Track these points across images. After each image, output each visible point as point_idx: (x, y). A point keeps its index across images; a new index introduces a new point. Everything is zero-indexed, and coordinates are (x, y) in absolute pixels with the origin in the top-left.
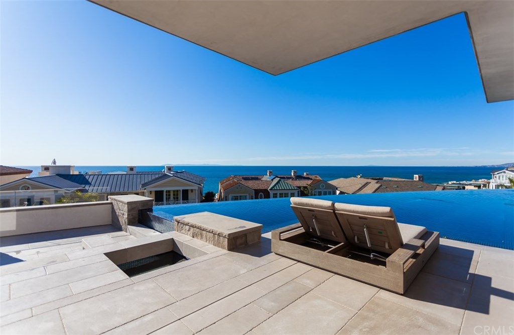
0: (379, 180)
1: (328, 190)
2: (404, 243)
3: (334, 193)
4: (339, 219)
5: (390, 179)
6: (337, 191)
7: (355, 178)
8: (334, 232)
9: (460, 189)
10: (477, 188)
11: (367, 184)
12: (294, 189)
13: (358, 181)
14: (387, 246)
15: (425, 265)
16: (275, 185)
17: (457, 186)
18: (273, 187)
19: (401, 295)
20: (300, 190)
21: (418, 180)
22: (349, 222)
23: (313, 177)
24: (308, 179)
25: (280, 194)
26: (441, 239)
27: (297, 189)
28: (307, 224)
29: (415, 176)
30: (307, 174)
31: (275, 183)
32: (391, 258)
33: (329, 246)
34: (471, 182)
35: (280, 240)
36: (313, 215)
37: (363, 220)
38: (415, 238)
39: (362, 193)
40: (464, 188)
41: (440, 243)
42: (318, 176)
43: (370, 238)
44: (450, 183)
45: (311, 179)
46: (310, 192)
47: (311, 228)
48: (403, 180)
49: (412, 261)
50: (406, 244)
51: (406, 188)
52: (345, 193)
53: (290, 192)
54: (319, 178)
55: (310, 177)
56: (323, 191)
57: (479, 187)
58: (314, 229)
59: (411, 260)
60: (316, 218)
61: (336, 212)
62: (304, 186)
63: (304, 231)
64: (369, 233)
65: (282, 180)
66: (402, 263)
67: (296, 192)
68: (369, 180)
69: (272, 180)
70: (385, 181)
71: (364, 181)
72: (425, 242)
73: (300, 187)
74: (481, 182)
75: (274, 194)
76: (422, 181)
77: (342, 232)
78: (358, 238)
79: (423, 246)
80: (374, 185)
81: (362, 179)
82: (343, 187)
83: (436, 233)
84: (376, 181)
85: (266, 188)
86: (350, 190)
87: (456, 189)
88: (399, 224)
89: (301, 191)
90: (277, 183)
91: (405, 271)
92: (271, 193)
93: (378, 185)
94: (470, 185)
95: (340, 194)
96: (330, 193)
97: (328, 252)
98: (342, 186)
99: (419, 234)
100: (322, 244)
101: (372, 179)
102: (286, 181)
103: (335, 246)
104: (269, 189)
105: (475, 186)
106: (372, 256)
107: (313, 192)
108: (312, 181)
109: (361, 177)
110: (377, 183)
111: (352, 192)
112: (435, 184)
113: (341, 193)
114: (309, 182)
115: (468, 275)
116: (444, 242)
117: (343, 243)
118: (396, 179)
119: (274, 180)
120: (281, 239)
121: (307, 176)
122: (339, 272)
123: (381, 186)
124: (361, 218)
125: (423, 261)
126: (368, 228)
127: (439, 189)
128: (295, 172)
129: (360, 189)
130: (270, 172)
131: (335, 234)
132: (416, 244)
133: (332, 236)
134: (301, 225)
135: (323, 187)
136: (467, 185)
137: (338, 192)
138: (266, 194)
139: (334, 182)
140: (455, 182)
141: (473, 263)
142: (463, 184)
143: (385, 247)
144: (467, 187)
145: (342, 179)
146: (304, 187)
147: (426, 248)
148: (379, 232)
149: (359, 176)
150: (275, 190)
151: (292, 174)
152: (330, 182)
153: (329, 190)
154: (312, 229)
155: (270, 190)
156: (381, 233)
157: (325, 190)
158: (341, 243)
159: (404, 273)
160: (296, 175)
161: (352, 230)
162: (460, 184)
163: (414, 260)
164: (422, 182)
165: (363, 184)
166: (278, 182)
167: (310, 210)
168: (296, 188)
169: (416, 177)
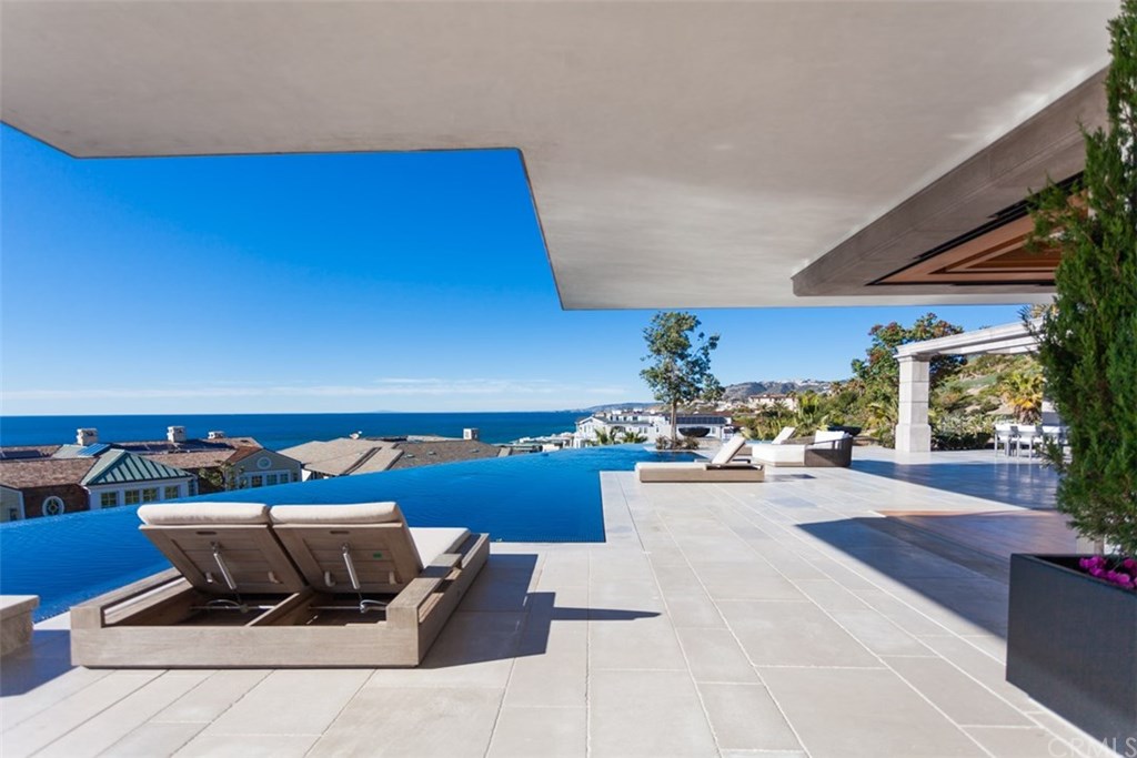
0: (399, 441)
1: (277, 472)
2: (425, 566)
3: (297, 477)
4: (284, 543)
5: (420, 438)
6: (303, 471)
7: (347, 440)
8: (274, 573)
9: (536, 451)
10: (558, 448)
11: (373, 451)
12: (178, 477)
13: (355, 446)
14: (392, 580)
15: (462, 599)
16: (109, 470)
17: (531, 445)
18: (103, 474)
19: (416, 667)
20: (196, 478)
21: (470, 438)
22: (308, 546)
23: (236, 442)
24: (222, 446)
25: (128, 493)
26: (492, 544)
27: (187, 476)
28: (196, 566)
29: (465, 430)
30: (218, 436)
31: (107, 464)
32: (396, 602)
33: (261, 607)
34: (550, 438)
35: (104, 625)
36: (213, 544)
37: (341, 535)
38: (447, 552)
39: (364, 472)
40: (541, 448)
41: (492, 552)
42: (250, 439)
43: (357, 571)
44: (521, 440)
45: (231, 448)
46: (228, 480)
47: (208, 575)
48: (445, 439)
49: (437, 596)
50: (428, 567)
51: (451, 454)
52: (324, 474)
53: (162, 486)
54: (253, 443)
55: (226, 441)
56: (264, 475)
57: (561, 445)
58: (218, 577)
59: (435, 595)
60: (221, 548)
61: (275, 526)
62: (209, 465)
63: (191, 586)
64: (355, 562)
65: (134, 455)
66: (415, 606)
67: (184, 486)
68: (378, 444)
69: (97, 456)
70: (411, 443)
71: (368, 445)
72: (463, 557)
73: (195, 471)
74: (564, 436)
75: (104, 496)
76: (478, 440)
77: (293, 571)
78: (331, 576)
79: (458, 564)
80: (388, 452)
81: (364, 441)
82: (319, 462)
83: (484, 536)
84: (393, 444)
85: (72, 479)
86: (336, 468)
87: (531, 451)
88: (414, 531)
89: (200, 479)
90: (116, 464)
91: (421, 621)
92: (95, 495)
93: (397, 453)
94: (549, 442)
95: (311, 477)
96: (285, 479)
97: (253, 625)
98: (316, 460)
99: (455, 543)
100: (244, 608)
101: (385, 440)
102: (149, 457)
103: (274, 604)
104: (83, 483)
105: (556, 445)
106: (362, 606)
107: (237, 478)
108: (234, 452)
109: (361, 437)
110: (394, 448)
111: (341, 472)
112: (496, 445)
113: (315, 475)
114: (225, 455)
115: (526, 598)
116: (498, 548)
117: (296, 595)
118: (431, 439)
119: (103, 456)
120: (107, 622)
121: (219, 441)
122: (284, 663)
123: (403, 454)
124: (334, 532)
125: (459, 593)
126: (351, 551)
127: (504, 453)
128: (177, 432)
129: (359, 463)
130: (88, 435)
131: (276, 578)
132: (445, 565)
133: (269, 582)
134: (177, 573)
135: (267, 464)
136: (545, 443)
137: (305, 475)
138: (75, 498)
139: (294, 453)
140: (528, 439)
141: (534, 575)
142: (540, 442)
143: (388, 582)
144: (545, 447)
145: (315, 443)
146: (208, 469)
147: (463, 566)
148: (376, 555)
149: (357, 436)
150: (107, 483)
151: (170, 436)
152: (285, 452)
153: (284, 472)
154: (213, 576)
155: (88, 485)
156: (379, 555)
157: (269, 473)
158: (292, 594)
159: (420, 624)
160: (183, 439)
161: (317, 561)
162: (535, 441)
163: (441, 594)
164: (476, 442)
165: (365, 452)
166: (121, 460)
167: (201, 532)
168: (182, 473)
169: (468, 433)
